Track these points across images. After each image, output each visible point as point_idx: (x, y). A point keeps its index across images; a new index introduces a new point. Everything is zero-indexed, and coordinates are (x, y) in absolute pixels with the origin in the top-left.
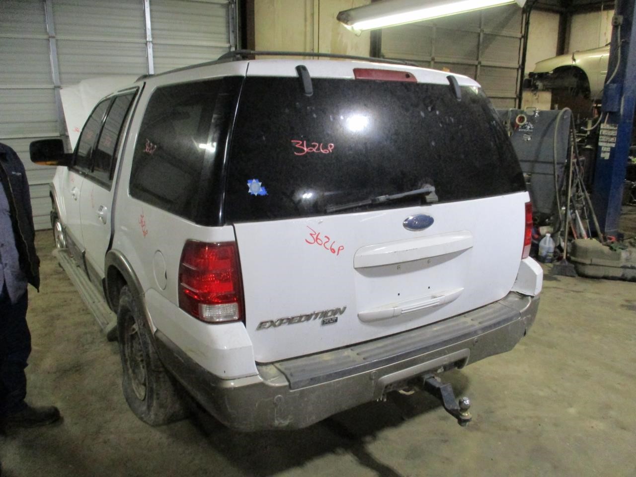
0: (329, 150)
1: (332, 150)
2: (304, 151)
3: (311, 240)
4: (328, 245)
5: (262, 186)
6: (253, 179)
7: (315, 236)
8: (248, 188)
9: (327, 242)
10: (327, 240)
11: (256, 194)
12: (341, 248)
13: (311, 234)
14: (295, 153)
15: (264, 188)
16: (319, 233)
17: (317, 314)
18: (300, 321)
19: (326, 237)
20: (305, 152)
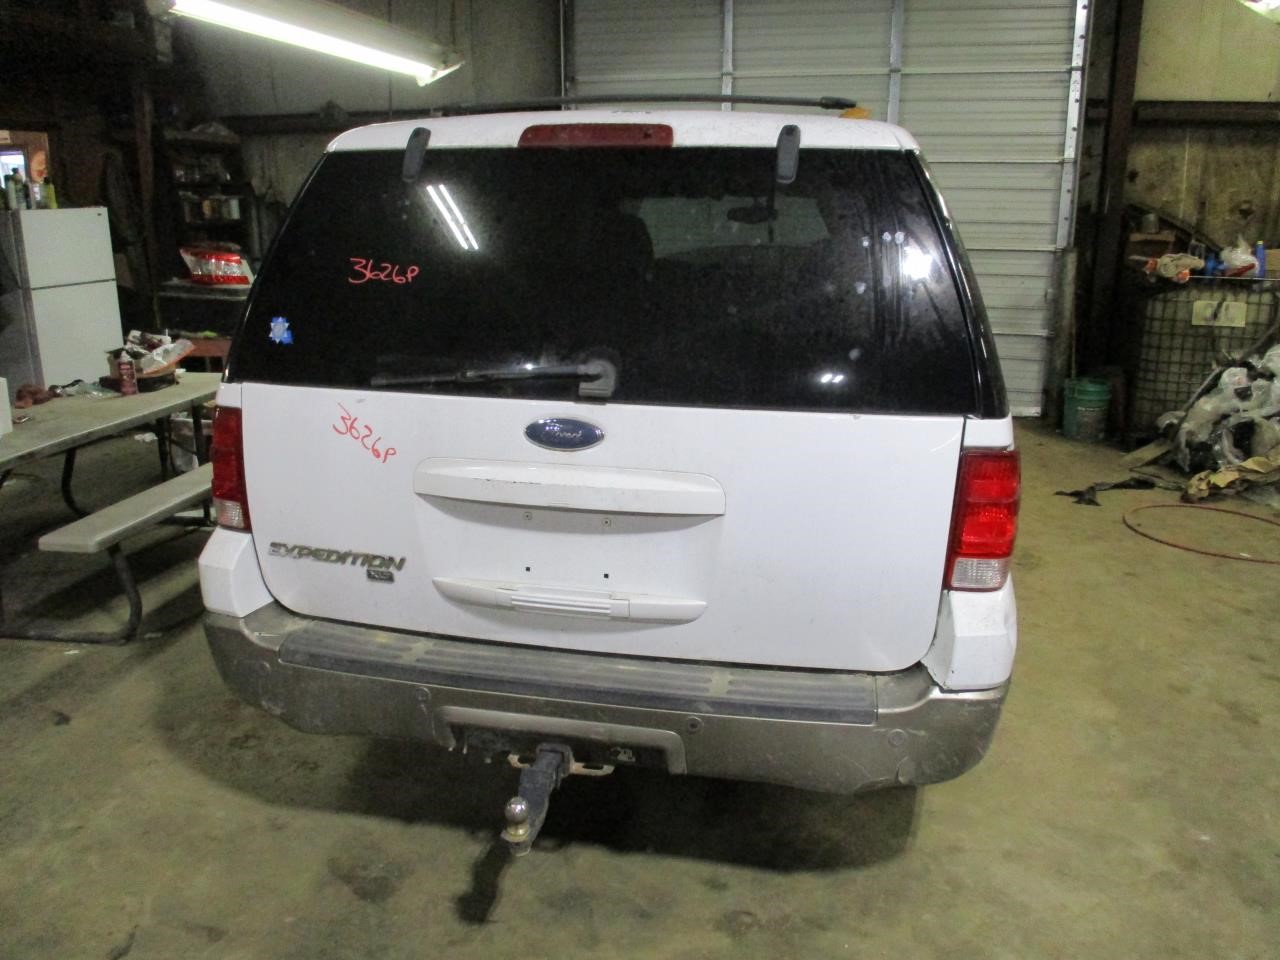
0: (407, 278)
1: (412, 277)
2: (365, 276)
3: (342, 428)
4: (369, 442)
5: (289, 328)
6: (278, 317)
7: (349, 423)
8: (269, 329)
9: (367, 436)
10: (367, 432)
11: (278, 341)
12: (391, 451)
13: (343, 418)
14: (351, 280)
15: (289, 332)
16: (355, 419)
17: (356, 557)
18: (327, 559)
19: (366, 427)
20: (366, 279)
